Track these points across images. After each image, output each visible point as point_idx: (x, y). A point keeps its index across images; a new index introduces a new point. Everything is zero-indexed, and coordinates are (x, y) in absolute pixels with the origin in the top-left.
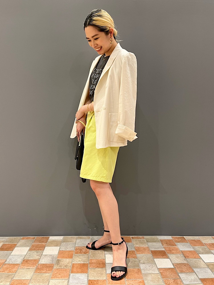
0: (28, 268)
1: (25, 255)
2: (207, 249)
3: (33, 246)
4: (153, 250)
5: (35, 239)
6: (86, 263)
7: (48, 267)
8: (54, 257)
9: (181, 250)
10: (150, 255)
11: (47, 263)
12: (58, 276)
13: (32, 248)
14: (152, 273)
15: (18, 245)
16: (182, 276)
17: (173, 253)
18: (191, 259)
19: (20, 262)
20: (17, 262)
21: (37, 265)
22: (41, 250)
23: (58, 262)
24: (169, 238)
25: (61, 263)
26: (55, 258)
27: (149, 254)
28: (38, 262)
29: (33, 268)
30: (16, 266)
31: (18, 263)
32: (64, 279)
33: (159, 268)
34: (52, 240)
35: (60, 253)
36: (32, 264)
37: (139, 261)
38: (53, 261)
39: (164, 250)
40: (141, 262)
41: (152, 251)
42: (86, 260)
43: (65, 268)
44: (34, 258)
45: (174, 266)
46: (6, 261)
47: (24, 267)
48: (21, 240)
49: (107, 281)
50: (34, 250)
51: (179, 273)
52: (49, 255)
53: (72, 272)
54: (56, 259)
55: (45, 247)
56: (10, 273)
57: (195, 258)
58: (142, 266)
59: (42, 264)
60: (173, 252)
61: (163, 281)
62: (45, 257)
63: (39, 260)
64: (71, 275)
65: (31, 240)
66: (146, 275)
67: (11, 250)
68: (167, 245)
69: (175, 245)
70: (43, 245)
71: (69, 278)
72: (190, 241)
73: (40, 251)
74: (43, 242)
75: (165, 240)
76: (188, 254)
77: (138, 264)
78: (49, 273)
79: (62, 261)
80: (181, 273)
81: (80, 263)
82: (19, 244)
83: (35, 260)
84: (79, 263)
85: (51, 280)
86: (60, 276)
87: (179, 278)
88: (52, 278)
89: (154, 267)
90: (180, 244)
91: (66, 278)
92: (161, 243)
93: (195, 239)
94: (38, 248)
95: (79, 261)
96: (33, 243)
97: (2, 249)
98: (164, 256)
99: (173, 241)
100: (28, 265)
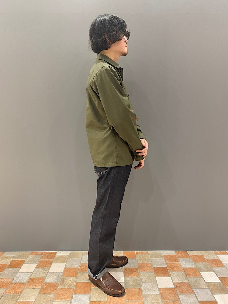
0: (33, 287)
1: (32, 273)
2: (209, 266)
3: (40, 262)
4: (156, 266)
5: (43, 255)
7: (53, 286)
9: (183, 266)
10: (152, 273)
11: (52, 282)
12: (61, 297)
13: (40, 264)
14: (153, 294)
15: (26, 262)
16: (182, 297)
17: (175, 271)
18: (192, 278)
19: (26, 281)
20: (23, 281)
21: (42, 284)
23: (63, 281)
24: (173, 253)
25: (66, 282)
26: (61, 276)
27: (152, 271)
28: (43, 281)
29: (38, 288)
30: (22, 286)
32: (67, 301)
33: (160, 288)
34: (59, 256)
35: (66, 270)
36: (38, 283)
38: (58, 280)
39: (166, 266)
40: (143, 280)
41: (155, 268)
43: (69, 288)
44: (40, 276)
45: (174, 285)
46: (13, 280)
47: (30, 286)
48: (30, 255)
49: (108, 302)
50: (41, 266)
51: (179, 294)
52: (54, 273)
53: (75, 293)
55: (51, 264)
56: (16, 294)
57: (196, 276)
58: (143, 286)
59: (48, 283)
60: (175, 269)
61: (162, 303)
62: (50, 274)
63: (44, 278)
64: (74, 296)
65: (39, 255)
66: (147, 296)
67: (19, 267)
68: (170, 261)
69: (178, 262)
70: (49, 261)
71: (72, 299)
72: (192, 256)
73: (46, 268)
74: (50, 258)
75: (168, 255)
76: (189, 272)
77: (140, 283)
78: (53, 293)
79: (67, 280)
80: (181, 294)
81: (84, 282)
82: (27, 260)
85: (54, 302)
86: (63, 297)
87: (178, 300)
88: (55, 299)
89: (155, 287)
90: (183, 260)
91: (69, 300)
92: (164, 259)
93: (198, 254)
94: (45, 265)
95: (83, 279)
96: (40, 258)
97: (11, 266)
98: (166, 274)
99: (176, 257)
100: (34, 284)
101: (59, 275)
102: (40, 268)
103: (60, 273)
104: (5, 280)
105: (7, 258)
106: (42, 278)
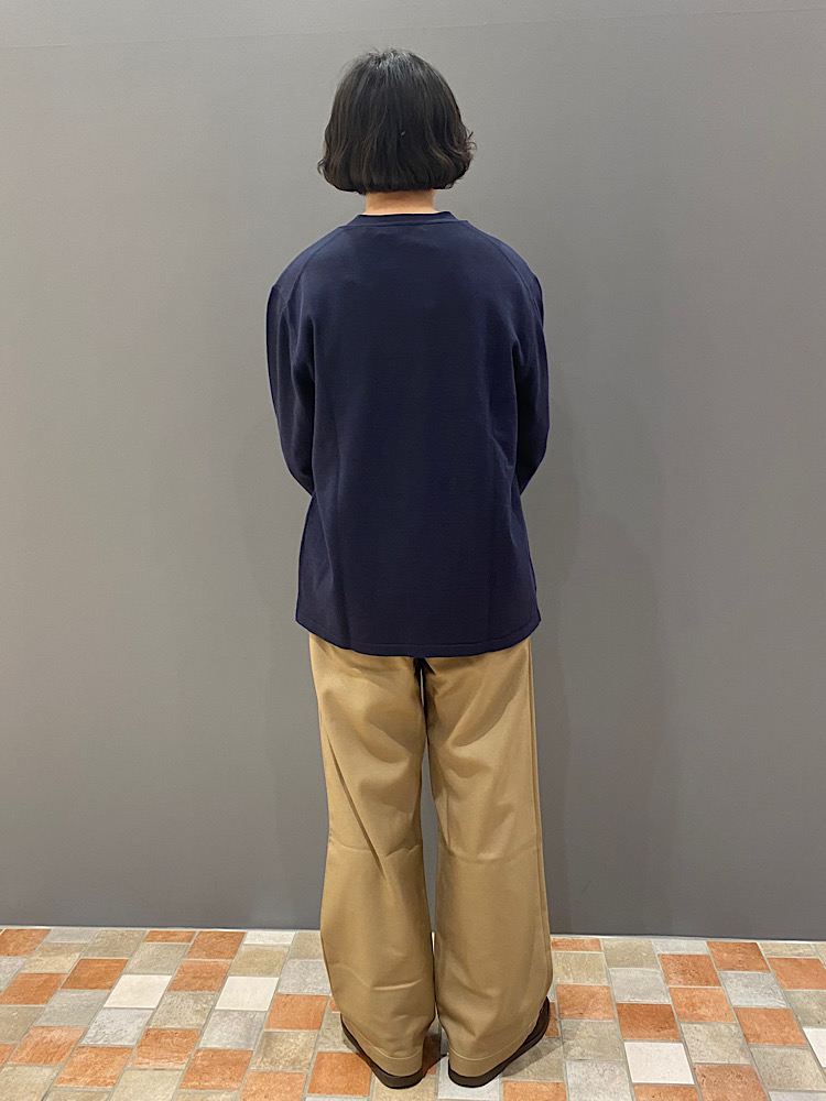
0: (160, 1064)
1: (155, 1010)
3: (183, 970)
4: (627, 999)
5: (192, 942)
7: (230, 1063)
8: (256, 1019)
9: (736, 1002)
10: (611, 1026)
11: (228, 1047)
13: (181, 979)
15: (130, 966)
17: (701, 1019)
18: (767, 1049)
19: (133, 1040)
20: (122, 1038)
21: (192, 1053)
22: (210, 988)
23: (268, 1045)
24: (699, 947)
25: (279, 1048)
26: (259, 1026)
27: (609, 1018)
28: (196, 1043)
29: (176, 1067)
30: (119, 1058)
31: (126, 1043)
33: (638, 1084)
34: (253, 948)
35: (280, 1001)
36: (175, 1048)
38: (249, 1039)
39: (668, 1001)
40: (572, 1052)
41: (622, 1005)
43: (289, 1070)
44: (185, 1025)
45: (695, 1076)
46: (85, 1034)
47: (147, 1060)
48: (143, 944)
50: (188, 986)
52: (236, 1014)
53: (313, 1089)
54: (261, 1029)
55: (225, 978)
56: (95, 1088)
57: (785, 1043)
58: (573, 1074)
59: (210, 1050)
60: (703, 1011)
62: (221, 1019)
63: (200, 1032)
65: (179, 944)
67: (105, 988)
68: (685, 979)
69: (717, 983)
70: (217, 966)
72: (777, 963)
73: (206, 992)
74: (220, 954)
75: (680, 956)
76: (760, 1025)
77: (560, 1061)
78: (231, 1089)
79: (283, 1042)
82: (134, 962)
83: (186, 1034)
84: (341, 1049)
89: (618, 1080)
90: (736, 976)
92: (660, 971)
93: (799, 954)
94: (201, 981)
96: (184, 956)
97: (76, 981)
98: (665, 1032)
99: (711, 965)
100: (162, 1052)
101: (252, 1020)
102: (182, 994)
103: (258, 1016)
104: (56, 1034)
105: (59, 950)
106: (190, 1031)
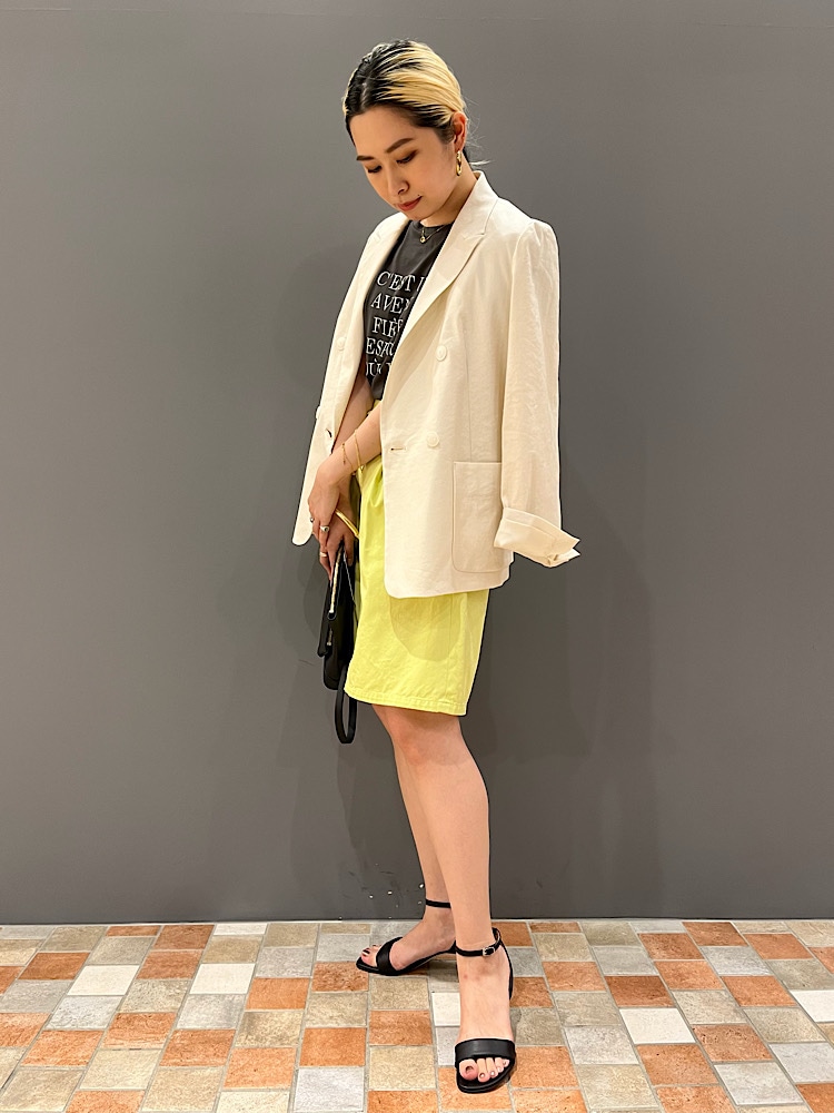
0: (136, 1044)
1: (124, 997)
2: (822, 971)
3: (152, 961)
4: (614, 973)
5: (159, 934)
6: (356, 1026)
7: (213, 1043)
8: (235, 1001)
9: (722, 972)
10: (603, 994)
11: (208, 1027)
12: (250, 1078)
13: (150, 968)
14: (614, 1066)
15: (93, 959)
16: (728, 1073)
17: (691, 987)
18: (760, 1010)
19: (104, 1024)
20: (91, 1022)
21: (170, 1034)
22: (182, 975)
23: (251, 1023)
24: (675, 926)
25: (264, 1026)
26: (239, 1007)
27: (600, 990)
28: (172, 1025)
29: (153, 1046)
30: (90, 1040)
31: (96, 1027)
32: (274, 1090)
33: (639, 1045)
34: (225, 938)
35: (257, 985)
36: (149, 1030)
37: (563, 1018)
38: (230, 1019)
39: (654, 973)
40: (569, 1020)
41: (611, 977)
42: (356, 1014)
43: (278, 1045)
44: (158, 1008)
45: (695, 1035)
46: (50, 1018)
47: (121, 1041)
48: (107, 939)
49: (441, 1094)
50: (158, 974)
51: (717, 1063)
52: (213, 998)
53: (305, 1061)
54: (242, 1010)
55: (197, 966)
56: (67, 1068)
57: (776, 1004)
58: (573, 1038)
59: (189, 1030)
60: (691, 980)
61: (655, 1092)
62: (197, 1002)
63: (175, 1015)
64: (302, 1072)
65: (143, 938)
66: (591, 1072)
67: (67, 978)
68: (668, 954)
69: (700, 956)
71: (293, 1084)
72: (754, 938)
73: (178, 978)
74: (190, 944)
75: (659, 934)
76: (748, 990)
77: (558, 1028)
78: (216, 1065)
79: (267, 1020)
80: (722, 1063)
81: (335, 1026)
82: (96, 955)
83: (160, 1017)
84: (330, 1025)
85: (224, 1095)
86: (257, 1077)
87: (715, 1081)
88: (227, 1084)
89: (619, 1042)
90: (717, 950)
91: (282, 1086)
92: (642, 947)
93: (773, 931)
94: (171, 969)
95: (331, 1018)
96: (150, 947)
97: (34, 972)
98: (658, 999)
99: (691, 942)
100: (136, 1034)
101: (230, 1002)
102: (153, 981)
103: (236, 998)
104: (17, 1020)
105: (13, 945)
106: (165, 1014)
